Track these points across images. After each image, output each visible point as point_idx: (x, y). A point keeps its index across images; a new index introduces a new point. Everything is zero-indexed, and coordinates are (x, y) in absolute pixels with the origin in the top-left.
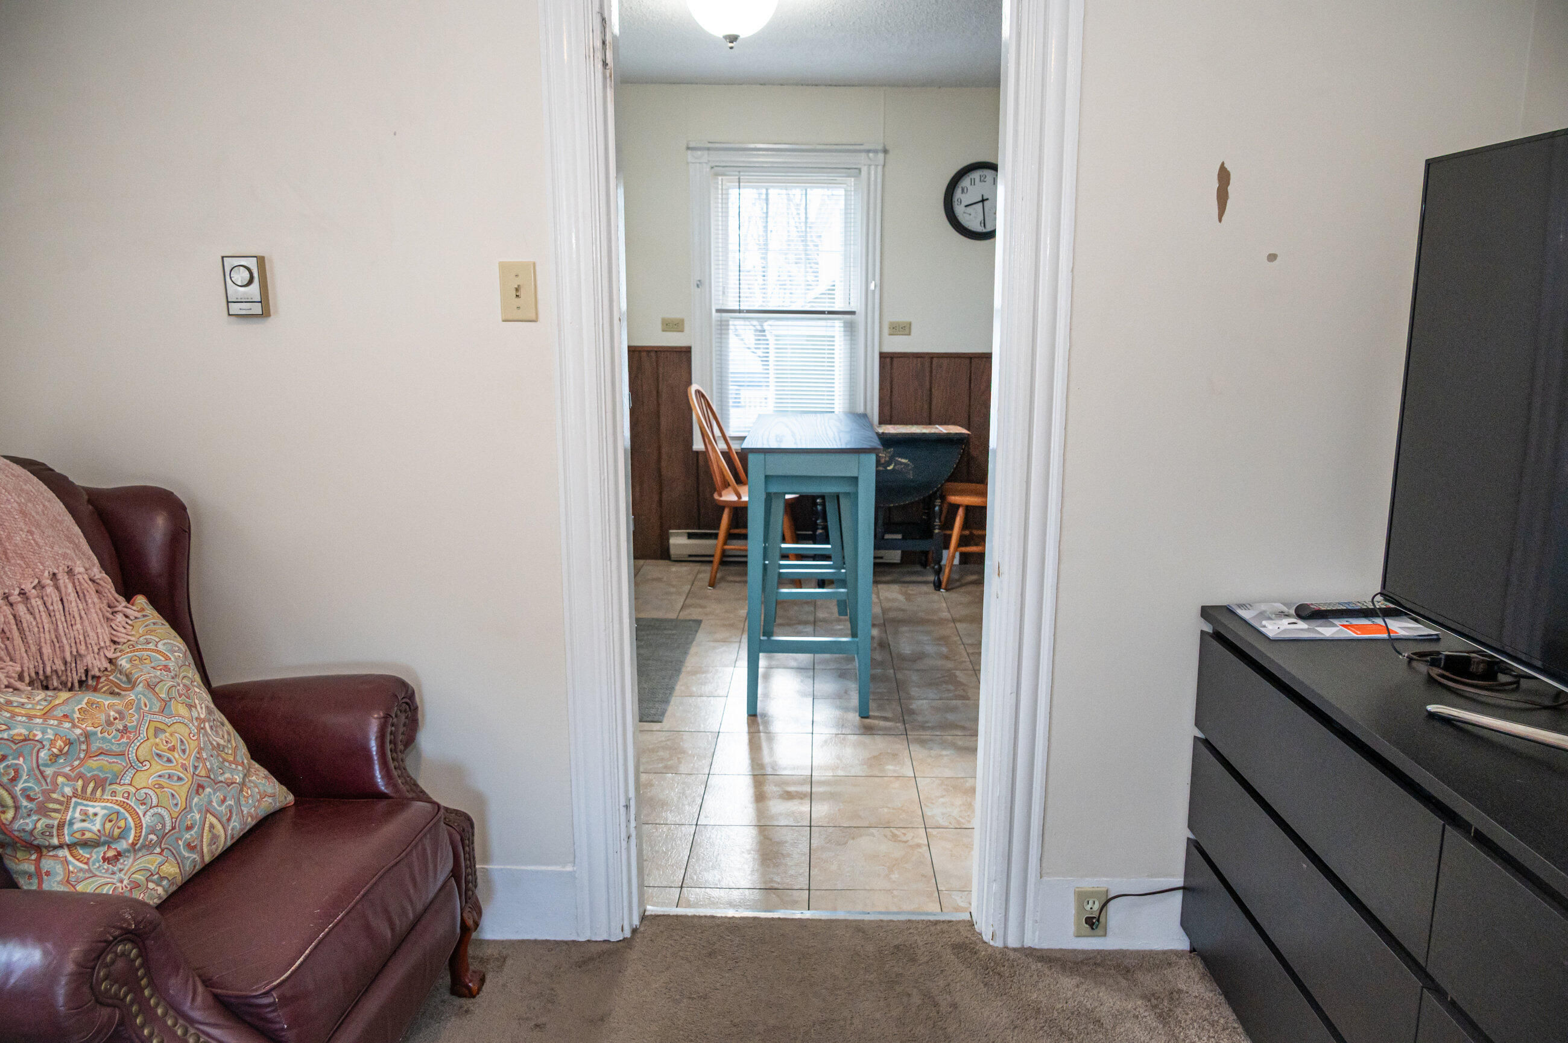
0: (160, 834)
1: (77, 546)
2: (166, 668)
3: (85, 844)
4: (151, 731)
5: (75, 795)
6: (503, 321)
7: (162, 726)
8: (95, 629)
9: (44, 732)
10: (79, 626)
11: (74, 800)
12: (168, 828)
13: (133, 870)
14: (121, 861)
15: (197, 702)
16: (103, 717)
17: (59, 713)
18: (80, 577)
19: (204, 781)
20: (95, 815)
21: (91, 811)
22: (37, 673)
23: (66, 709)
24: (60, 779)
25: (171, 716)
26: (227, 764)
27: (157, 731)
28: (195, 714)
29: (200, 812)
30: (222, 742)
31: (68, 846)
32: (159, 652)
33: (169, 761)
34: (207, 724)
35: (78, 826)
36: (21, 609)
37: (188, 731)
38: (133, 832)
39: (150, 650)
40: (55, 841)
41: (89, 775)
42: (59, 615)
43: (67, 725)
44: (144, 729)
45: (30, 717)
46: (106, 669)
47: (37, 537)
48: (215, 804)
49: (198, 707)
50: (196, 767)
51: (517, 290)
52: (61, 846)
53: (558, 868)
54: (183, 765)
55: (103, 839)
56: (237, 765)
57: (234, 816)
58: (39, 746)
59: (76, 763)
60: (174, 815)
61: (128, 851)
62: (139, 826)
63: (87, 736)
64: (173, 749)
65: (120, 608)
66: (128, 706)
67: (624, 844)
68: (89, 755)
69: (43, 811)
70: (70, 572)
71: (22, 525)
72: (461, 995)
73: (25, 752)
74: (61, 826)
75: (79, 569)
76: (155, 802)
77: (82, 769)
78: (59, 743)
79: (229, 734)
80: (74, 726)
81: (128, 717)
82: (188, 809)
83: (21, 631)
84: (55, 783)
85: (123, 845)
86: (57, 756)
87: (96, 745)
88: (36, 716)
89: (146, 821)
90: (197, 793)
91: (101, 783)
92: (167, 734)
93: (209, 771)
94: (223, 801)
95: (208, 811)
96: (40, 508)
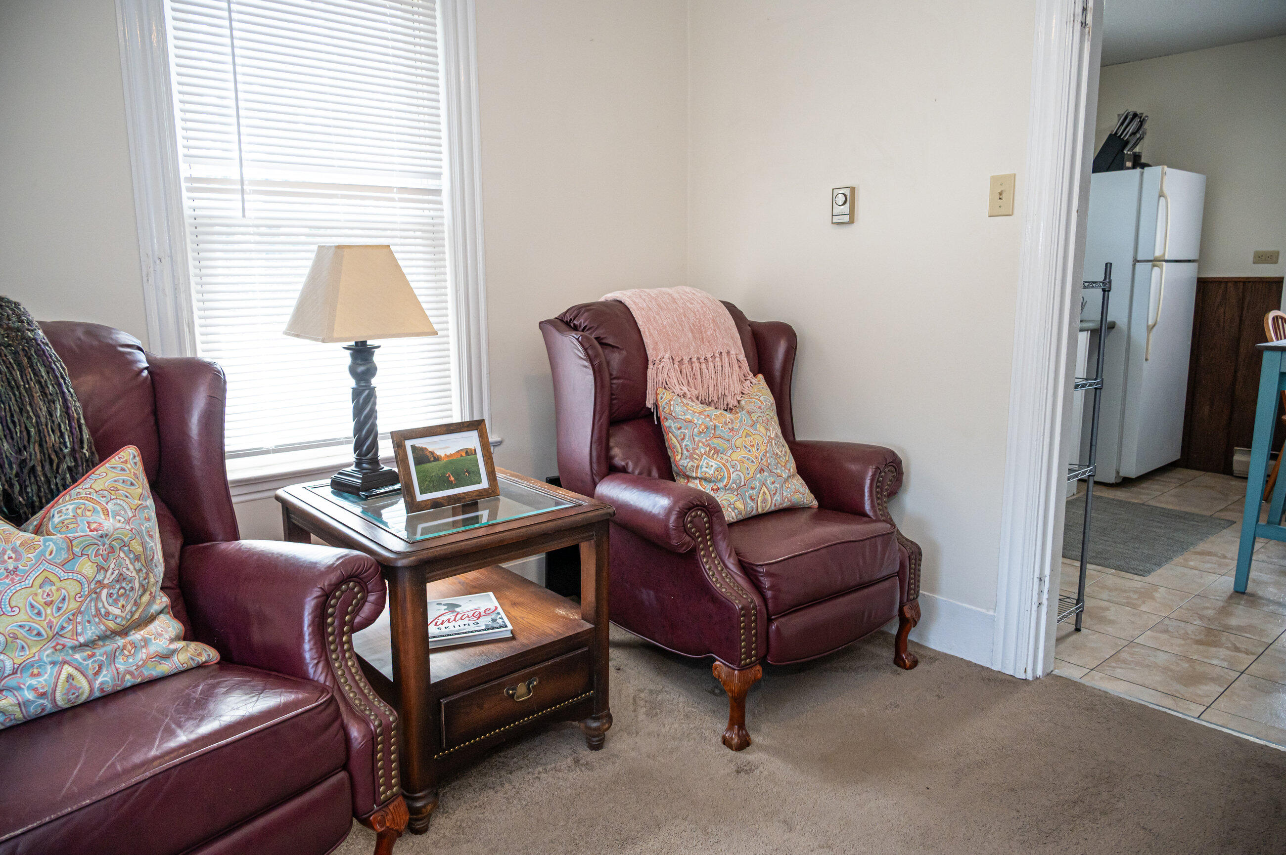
0: (738, 485)
1: (735, 343)
2: (760, 408)
3: (705, 479)
4: (744, 434)
5: (705, 454)
6: (990, 216)
7: (751, 434)
8: (734, 383)
9: (698, 420)
10: (727, 380)
11: (704, 456)
12: (742, 484)
13: (723, 498)
14: (719, 492)
15: (771, 429)
16: (724, 420)
17: (706, 413)
18: (732, 356)
19: (765, 468)
20: (712, 466)
21: (711, 464)
22: (705, 399)
23: (709, 413)
24: (700, 444)
25: (755, 430)
26: (780, 466)
27: (747, 435)
28: (768, 434)
29: (759, 482)
30: (780, 454)
31: (699, 478)
32: (759, 400)
33: (749, 451)
34: (773, 441)
35: (704, 469)
36: (704, 366)
37: (762, 440)
38: (726, 479)
39: (757, 399)
40: (694, 475)
41: (712, 446)
42: (719, 372)
43: (708, 419)
44: (741, 432)
45: (694, 412)
46: (736, 406)
47: (717, 333)
48: (768, 482)
49: (771, 431)
50: (762, 459)
51: (1000, 194)
52: (696, 478)
53: (983, 611)
54: (756, 456)
55: (713, 479)
56: (785, 468)
57: (778, 494)
58: (695, 426)
59: (708, 438)
60: (747, 479)
61: (722, 488)
62: (729, 478)
63: (715, 426)
64: (753, 446)
65: (749, 378)
66: (737, 418)
67: (1035, 607)
68: (714, 437)
69: (691, 458)
70: (728, 353)
71: (712, 326)
72: (899, 666)
73: (690, 427)
74: (697, 467)
75: (733, 352)
76: (738, 469)
77: (710, 442)
78: (703, 427)
79: (785, 452)
80: (711, 420)
81: (735, 424)
82: (753, 478)
83: (702, 377)
84: (698, 446)
85: (721, 485)
86: (701, 432)
87: (718, 433)
88: (696, 412)
89: (733, 476)
90: (760, 472)
91: (717, 452)
92: (752, 438)
93: (769, 464)
94: (773, 483)
95: (764, 484)
96: (722, 321)
